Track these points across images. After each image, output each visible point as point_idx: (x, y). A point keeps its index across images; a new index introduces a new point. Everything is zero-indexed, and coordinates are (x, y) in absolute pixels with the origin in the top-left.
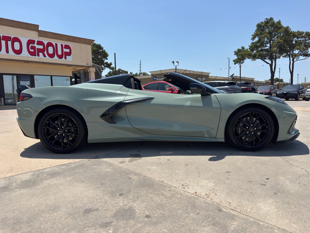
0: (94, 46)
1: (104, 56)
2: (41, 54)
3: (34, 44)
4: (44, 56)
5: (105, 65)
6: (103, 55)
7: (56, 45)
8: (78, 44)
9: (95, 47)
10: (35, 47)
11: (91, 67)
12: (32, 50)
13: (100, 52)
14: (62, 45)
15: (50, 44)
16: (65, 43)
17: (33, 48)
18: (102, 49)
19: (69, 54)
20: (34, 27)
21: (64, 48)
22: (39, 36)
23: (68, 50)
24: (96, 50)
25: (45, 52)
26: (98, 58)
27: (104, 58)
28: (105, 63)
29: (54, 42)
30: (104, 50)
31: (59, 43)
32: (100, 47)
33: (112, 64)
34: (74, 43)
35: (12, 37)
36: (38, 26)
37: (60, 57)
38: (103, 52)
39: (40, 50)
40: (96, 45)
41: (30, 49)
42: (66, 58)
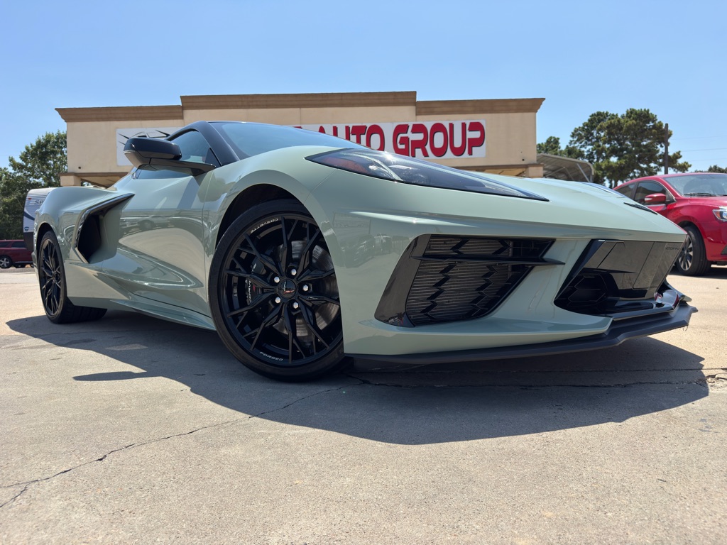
0: (630, 117)
1: (658, 139)
2: (419, 152)
3: (406, 133)
4: (426, 154)
5: (661, 161)
6: (654, 135)
7: (451, 126)
8: (502, 116)
9: (633, 119)
10: (407, 139)
11: (533, 165)
12: (402, 147)
13: (646, 130)
14: (464, 125)
15: (438, 128)
16: (469, 119)
17: (404, 141)
18: (653, 121)
19: (479, 142)
20: (406, 98)
21: (467, 131)
22: (416, 115)
23: (476, 134)
24: (635, 126)
25: (428, 147)
26: (639, 145)
27: (660, 143)
28: (660, 155)
29: (445, 121)
30: (660, 122)
31: (458, 121)
32: (648, 117)
33: (681, 157)
34: (494, 115)
35: (368, 126)
36: (415, 92)
37: (459, 152)
38: (654, 127)
39: (417, 144)
40: (636, 114)
41: (398, 144)
42: (470, 153)
